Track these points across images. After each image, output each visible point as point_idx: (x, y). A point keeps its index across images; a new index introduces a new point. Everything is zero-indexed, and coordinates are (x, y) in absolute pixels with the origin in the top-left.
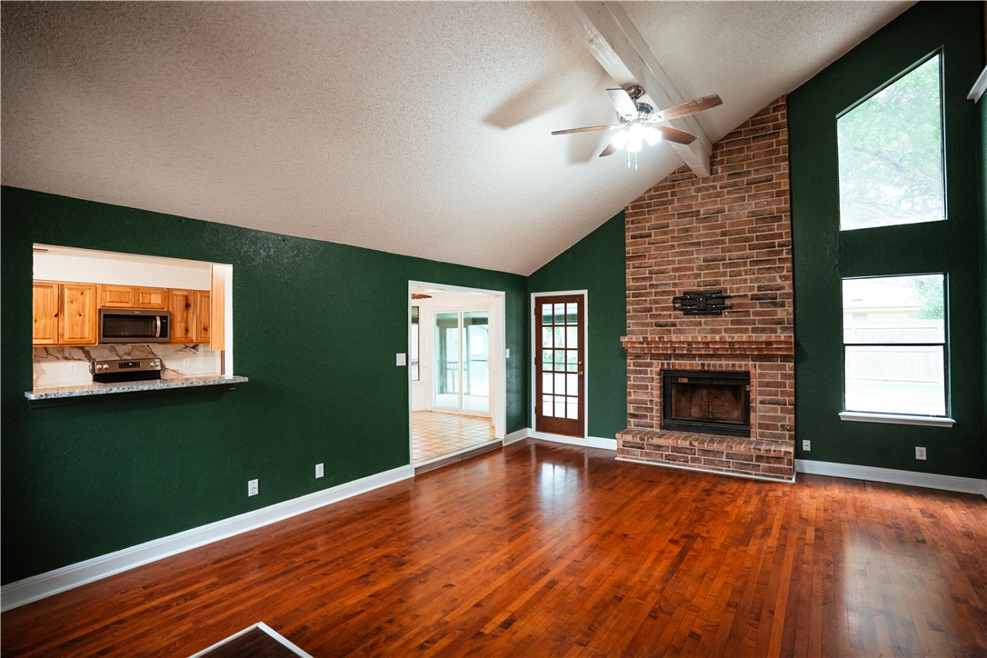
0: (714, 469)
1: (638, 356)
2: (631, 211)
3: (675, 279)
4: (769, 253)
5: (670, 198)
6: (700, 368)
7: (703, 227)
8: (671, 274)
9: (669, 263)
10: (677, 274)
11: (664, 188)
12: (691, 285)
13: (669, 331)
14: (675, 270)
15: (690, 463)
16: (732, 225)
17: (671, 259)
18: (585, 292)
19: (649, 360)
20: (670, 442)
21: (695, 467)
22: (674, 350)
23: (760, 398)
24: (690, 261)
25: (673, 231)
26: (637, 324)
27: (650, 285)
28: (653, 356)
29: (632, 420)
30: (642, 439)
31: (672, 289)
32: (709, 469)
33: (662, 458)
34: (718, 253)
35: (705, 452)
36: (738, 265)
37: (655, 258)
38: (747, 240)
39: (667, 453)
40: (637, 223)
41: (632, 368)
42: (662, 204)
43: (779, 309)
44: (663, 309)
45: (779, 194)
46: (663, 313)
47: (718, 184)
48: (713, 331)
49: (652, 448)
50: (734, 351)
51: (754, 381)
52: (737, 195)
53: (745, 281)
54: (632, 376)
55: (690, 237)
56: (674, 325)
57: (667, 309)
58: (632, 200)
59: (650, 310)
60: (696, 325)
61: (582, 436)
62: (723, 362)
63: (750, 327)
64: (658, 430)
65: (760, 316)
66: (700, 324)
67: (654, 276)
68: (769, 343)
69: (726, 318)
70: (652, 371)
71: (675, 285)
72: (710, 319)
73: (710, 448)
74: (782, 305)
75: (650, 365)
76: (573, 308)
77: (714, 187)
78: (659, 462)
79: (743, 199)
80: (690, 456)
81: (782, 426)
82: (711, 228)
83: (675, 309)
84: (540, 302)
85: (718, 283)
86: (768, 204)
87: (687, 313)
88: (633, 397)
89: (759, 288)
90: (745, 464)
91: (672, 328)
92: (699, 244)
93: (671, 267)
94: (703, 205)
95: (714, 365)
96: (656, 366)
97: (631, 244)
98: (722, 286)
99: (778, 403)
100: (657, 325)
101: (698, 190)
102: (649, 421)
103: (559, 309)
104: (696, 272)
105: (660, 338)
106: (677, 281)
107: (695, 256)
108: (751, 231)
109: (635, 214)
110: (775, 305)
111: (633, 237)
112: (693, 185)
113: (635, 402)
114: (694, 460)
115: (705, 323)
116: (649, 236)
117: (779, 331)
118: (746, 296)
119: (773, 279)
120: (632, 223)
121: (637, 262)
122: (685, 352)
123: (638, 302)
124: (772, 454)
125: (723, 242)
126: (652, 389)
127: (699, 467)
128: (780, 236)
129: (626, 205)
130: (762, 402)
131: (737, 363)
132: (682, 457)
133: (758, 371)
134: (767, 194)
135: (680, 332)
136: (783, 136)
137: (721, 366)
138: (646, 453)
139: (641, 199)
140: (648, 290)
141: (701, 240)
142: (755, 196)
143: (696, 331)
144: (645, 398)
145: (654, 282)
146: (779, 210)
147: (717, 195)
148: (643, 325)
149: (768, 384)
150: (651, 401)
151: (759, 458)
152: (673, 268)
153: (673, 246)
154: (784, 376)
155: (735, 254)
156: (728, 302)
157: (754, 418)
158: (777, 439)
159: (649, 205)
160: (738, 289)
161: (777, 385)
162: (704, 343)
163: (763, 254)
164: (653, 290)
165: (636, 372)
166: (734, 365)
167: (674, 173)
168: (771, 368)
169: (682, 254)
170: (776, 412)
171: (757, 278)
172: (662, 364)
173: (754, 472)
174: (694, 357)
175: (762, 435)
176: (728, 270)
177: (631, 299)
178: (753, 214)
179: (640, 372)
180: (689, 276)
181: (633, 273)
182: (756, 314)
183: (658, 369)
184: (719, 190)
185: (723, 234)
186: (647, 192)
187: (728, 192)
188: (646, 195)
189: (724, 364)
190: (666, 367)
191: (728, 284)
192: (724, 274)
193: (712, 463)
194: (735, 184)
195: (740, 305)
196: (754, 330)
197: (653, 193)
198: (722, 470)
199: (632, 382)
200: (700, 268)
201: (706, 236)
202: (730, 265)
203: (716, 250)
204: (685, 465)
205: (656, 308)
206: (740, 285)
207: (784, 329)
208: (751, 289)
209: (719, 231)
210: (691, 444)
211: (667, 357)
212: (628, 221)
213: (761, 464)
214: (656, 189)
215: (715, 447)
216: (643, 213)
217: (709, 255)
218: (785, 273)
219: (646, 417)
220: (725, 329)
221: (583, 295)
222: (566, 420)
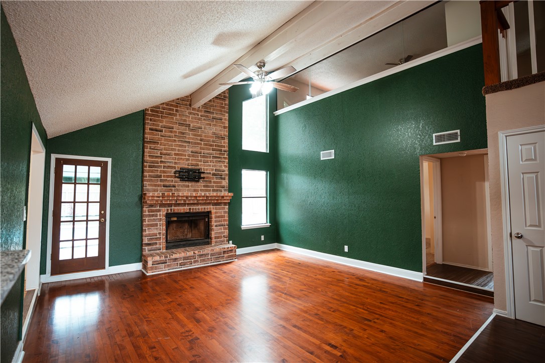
0: (205, 264)
1: (151, 206)
2: (150, 112)
3: (175, 160)
4: (220, 154)
5: (175, 112)
6: (188, 211)
7: (192, 134)
8: (174, 156)
9: (172, 150)
10: (177, 157)
11: (172, 105)
12: (184, 164)
13: (172, 190)
14: (176, 154)
15: (193, 264)
16: (205, 136)
17: (173, 147)
18: (109, 160)
19: (158, 208)
20: (183, 255)
21: (195, 265)
22: (176, 201)
23: (215, 224)
24: (184, 151)
25: (176, 132)
26: (151, 185)
27: (160, 161)
28: (162, 205)
29: (146, 248)
31: (174, 165)
32: (202, 264)
33: (178, 265)
34: (197, 149)
35: (201, 256)
36: (207, 157)
37: (164, 145)
38: (211, 145)
39: (180, 262)
40: (154, 121)
41: (147, 213)
42: (170, 114)
43: (223, 181)
44: (168, 176)
45: (225, 127)
46: (168, 179)
47: (200, 114)
48: (195, 191)
49: (172, 261)
50: (207, 201)
51: (213, 216)
52: (208, 122)
53: (210, 165)
54: (147, 219)
55: (185, 138)
56: (174, 186)
57: (171, 177)
58: (152, 106)
59: (160, 176)
60: (186, 187)
62: (200, 207)
63: (212, 189)
64: (165, 251)
65: (216, 183)
66: (188, 186)
67: (163, 156)
68: (223, 197)
69: (201, 183)
70: (160, 214)
71: (176, 163)
72: (193, 184)
73: (204, 253)
74: (224, 179)
75: (159, 211)
77: (198, 115)
78: (176, 268)
79: (210, 125)
80: (193, 260)
81: (224, 236)
82: (195, 135)
83: (176, 177)
84: (61, 163)
85: (197, 165)
86: (220, 131)
87: (182, 179)
88: (147, 232)
89: (216, 170)
90: (218, 257)
91: (173, 188)
92: (189, 142)
93: (173, 152)
94: (192, 122)
95: (196, 209)
96: (164, 211)
97: (150, 134)
98: (200, 167)
99: (222, 226)
100: (164, 186)
101: (190, 113)
102: (158, 246)
103: (82, 171)
104: (187, 157)
105: (172, 194)
106: (177, 161)
107: (187, 149)
108: (213, 141)
109: (153, 115)
110: (222, 178)
111: (151, 129)
112: (188, 110)
113: (149, 235)
114: (195, 262)
115: (191, 186)
116: (161, 131)
117: (223, 191)
118: (210, 173)
119: (221, 166)
120: (151, 120)
121: (153, 146)
122: (183, 202)
123: (152, 171)
124: (230, 249)
125: (201, 144)
126: (160, 226)
127: (198, 265)
128: (224, 147)
129: (147, 108)
130: (216, 226)
131: (206, 207)
132: (189, 262)
133: (215, 211)
134: (220, 126)
135: (178, 190)
136: (227, 102)
137: (199, 209)
138: (168, 265)
139: (157, 107)
140: (159, 164)
141: (190, 141)
142: (215, 125)
143: (187, 190)
144: (156, 232)
145: (163, 160)
146: (224, 135)
147: (199, 119)
148: (156, 185)
149: (219, 217)
150: (160, 233)
151: (224, 252)
152: (175, 153)
153: (175, 140)
154: (225, 212)
155: (206, 151)
156: (202, 176)
157: (213, 235)
158: (222, 242)
159: (162, 113)
160: (207, 169)
161: (222, 217)
162: (194, 197)
163: (218, 154)
164: (162, 165)
165: (150, 216)
166: (205, 208)
167: (178, 99)
168: (220, 209)
169: (180, 146)
170: (221, 230)
171: (215, 165)
172: (168, 210)
173: (222, 260)
174: (184, 205)
175: (216, 242)
176: (203, 159)
177: (148, 168)
178: (214, 133)
179: (153, 216)
180: (183, 159)
181: (149, 152)
182: (214, 183)
183: (165, 213)
184: (200, 116)
185: (201, 140)
186: (161, 104)
187: (204, 119)
188: (161, 106)
189: (200, 208)
190: (169, 211)
191: (202, 167)
192: (200, 161)
193: (204, 260)
194: (207, 116)
195: (207, 178)
196: (214, 191)
197: (165, 106)
198: (209, 263)
199: (147, 223)
200: (189, 156)
201: (193, 139)
202: (204, 157)
203: (197, 148)
204: (190, 266)
205: (164, 176)
206: (208, 167)
207: (225, 190)
208: (212, 170)
209: (199, 138)
210: (194, 253)
211: (170, 205)
212: (148, 118)
213: (225, 255)
214: (167, 104)
215: (206, 252)
216: (158, 116)
217: (194, 150)
218: (225, 164)
219: (156, 244)
220: (201, 190)
221: (107, 162)
222: (87, 259)
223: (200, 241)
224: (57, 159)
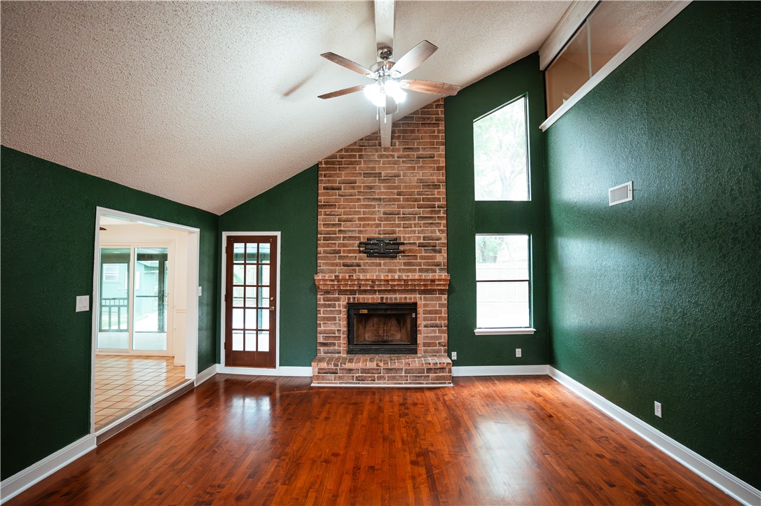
0: (395, 384)
1: (327, 292)
2: (324, 166)
3: (360, 227)
4: (432, 212)
5: (357, 159)
6: (379, 301)
7: (384, 186)
8: (357, 222)
9: (355, 213)
10: (362, 223)
11: (353, 150)
12: (373, 233)
13: (355, 270)
14: (360, 219)
15: (376, 381)
16: (406, 187)
17: (357, 210)
18: (278, 234)
19: (337, 296)
20: (360, 365)
21: (379, 384)
22: (360, 287)
23: (424, 323)
24: (373, 213)
25: (360, 187)
26: (327, 264)
27: (339, 231)
28: (341, 292)
29: (322, 348)
30: (336, 365)
31: (358, 235)
32: (392, 384)
33: (353, 379)
34: (394, 208)
35: (389, 370)
36: (409, 219)
37: (344, 208)
38: (416, 200)
39: (357, 375)
40: (329, 177)
41: (322, 302)
42: (351, 163)
43: (438, 255)
44: (350, 251)
45: (439, 169)
46: (350, 255)
47: (396, 154)
48: (390, 271)
49: (344, 371)
50: (407, 287)
51: (420, 310)
52: (409, 165)
53: (414, 232)
54: (322, 310)
55: (373, 194)
56: (359, 266)
57: (354, 251)
58: (326, 156)
59: (339, 252)
60: (377, 266)
61: (275, 367)
62: (398, 296)
63: (417, 268)
64: (345, 355)
65: (425, 259)
66: (380, 264)
67: (342, 223)
68: (433, 281)
69: (400, 260)
70: (339, 305)
71: (360, 232)
72: (387, 261)
73: (393, 367)
74: (440, 252)
75: (338, 299)
76: (265, 248)
77: (393, 156)
78: (351, 383)
79: (414, 168)
80: (376, 375)
81: (439, 343)
82: (389, 188)
83: (360, 252)
84: (232, 241)
85: (394, 232)
86: (431, 175)
87: (370, 255)
88: (322, 328)
89: (424, 238)
90: (419, 376)
91: (357, 268)
92: (380, 199)
93: (357, 216)
94: (384, 168)
95: (391, 298)
96: (344, 300)
97: (324, 195)
98: (397, 235)
99: (437, 326)
100: (344, 265)
101: (381, 156)
102: (336, 348)
103: (252, 248)
104: (377, 222)
105: (349, 276)
106: (362, 229)
107: (377, 209)
108: (419, 194)
109: (327, 169)
110: (435, 251)
111: (325, 188)
112: (377, 152)
113: (325, 332)
114: (380, 378)
115: (384, 264)
116: (339, 189)
117: (438, 271)
118: (415, 244)
119: (433, 232)
120: (325, 176)
121: (328, 210)
122: (369, 288)
123: (328, 246)
124: (439, 366)
125: (398, 200)
126: (339, 320)
127: (385, 383)
128: (439, 200)
129: (320, 160)
130: (426, 326)
131: (408, 296)
132: (370, 377)
133: (423, 302)
134: (431, 167)
135: (364, 271)
136: (442, 127)
137: (396, 299)
138: (339, 377)
139: (333, 156)
140: (337, 235)
141: (382, 197)
142: (422, 168)
143: (376, 271)
144: (333, 328)
145: (342, 229)
146: (439, 181)
147: (395, 163)
148: (332, 265)
149: (430, 312)
150: (339, 331)
151: (429, 370)
152: (359, 218)
153: (359, 199)
154: (441, 305)
155: (407, 210)
156: (401, 248)
157: (421, 339)
158: (435, 353)
159: (340, 163)
160: (409, 237)
161: (436, 312)
162: (385, 280)
163: (427, 212)
164: (342, 235)
165: (325, 306)
166: (406, 298)
167: (362, 139)
168: (432, 300)
169: (366, 206)
170: (435, 333)
171: (423, 230)
172: (349, 299)
173: (425, 382)
174: (374, 292)
175: (426, 352)
176: (402, 222)
177: (322, 242)
178: (421, 181)
179: (329, 306)
180: (372, 226)
181: (324, 220)
182: (422, 258)
183: (345, 303)
184: (396, 159)
185: (399, 194)
186: (339, 151)
187: (403, 162)
188: (338, 154)
189: (398, 298)
190: (352, 301)
191: (401, 234)
192: (399, 226)
193: (394, 378)
194: (408, 156)
195: (410, 251)
196: (421, 270)
197: (343, 153)
198: (402, 384)
199: (322, 315)
200: (380, 219)
201: (385, 193)
202: (404, 219)
203: (393, 206)
204: (373, 384)
205: (344, 251)
206: (410, 235)
207: (441, 270)
208: (419, 238)
209: (396, 191)
210: (377, 365)
211: (353, 292)
212: (321, 175)
213: (430, 375)
214: (347, 150)
215: (397, 365)
216: (334, 169)
217: (388, 209)
218: (442, 228)
219: (334, 344)
220: (399, 270)
221: (276, 236)
222: (257, 353)
223: (402, 347)
224: (228, 238)
